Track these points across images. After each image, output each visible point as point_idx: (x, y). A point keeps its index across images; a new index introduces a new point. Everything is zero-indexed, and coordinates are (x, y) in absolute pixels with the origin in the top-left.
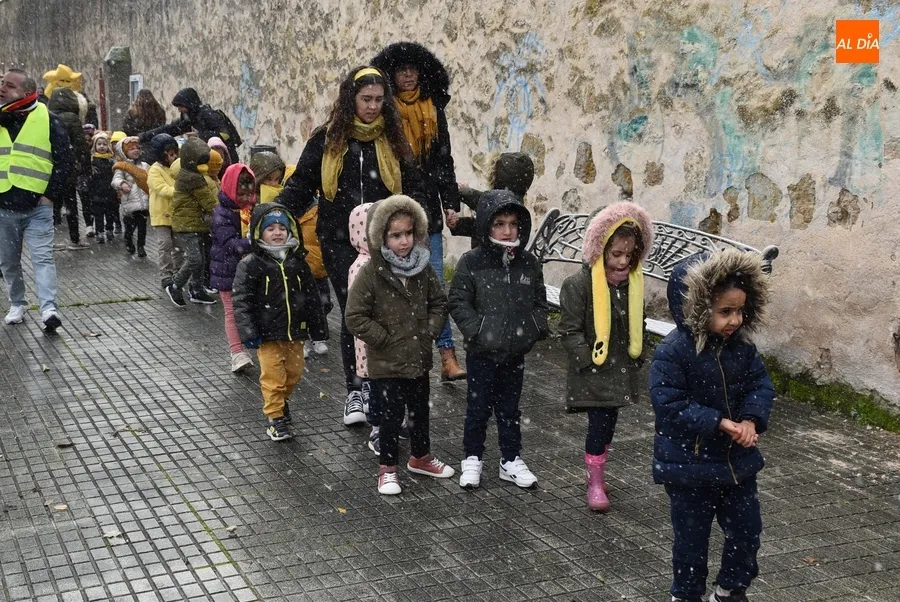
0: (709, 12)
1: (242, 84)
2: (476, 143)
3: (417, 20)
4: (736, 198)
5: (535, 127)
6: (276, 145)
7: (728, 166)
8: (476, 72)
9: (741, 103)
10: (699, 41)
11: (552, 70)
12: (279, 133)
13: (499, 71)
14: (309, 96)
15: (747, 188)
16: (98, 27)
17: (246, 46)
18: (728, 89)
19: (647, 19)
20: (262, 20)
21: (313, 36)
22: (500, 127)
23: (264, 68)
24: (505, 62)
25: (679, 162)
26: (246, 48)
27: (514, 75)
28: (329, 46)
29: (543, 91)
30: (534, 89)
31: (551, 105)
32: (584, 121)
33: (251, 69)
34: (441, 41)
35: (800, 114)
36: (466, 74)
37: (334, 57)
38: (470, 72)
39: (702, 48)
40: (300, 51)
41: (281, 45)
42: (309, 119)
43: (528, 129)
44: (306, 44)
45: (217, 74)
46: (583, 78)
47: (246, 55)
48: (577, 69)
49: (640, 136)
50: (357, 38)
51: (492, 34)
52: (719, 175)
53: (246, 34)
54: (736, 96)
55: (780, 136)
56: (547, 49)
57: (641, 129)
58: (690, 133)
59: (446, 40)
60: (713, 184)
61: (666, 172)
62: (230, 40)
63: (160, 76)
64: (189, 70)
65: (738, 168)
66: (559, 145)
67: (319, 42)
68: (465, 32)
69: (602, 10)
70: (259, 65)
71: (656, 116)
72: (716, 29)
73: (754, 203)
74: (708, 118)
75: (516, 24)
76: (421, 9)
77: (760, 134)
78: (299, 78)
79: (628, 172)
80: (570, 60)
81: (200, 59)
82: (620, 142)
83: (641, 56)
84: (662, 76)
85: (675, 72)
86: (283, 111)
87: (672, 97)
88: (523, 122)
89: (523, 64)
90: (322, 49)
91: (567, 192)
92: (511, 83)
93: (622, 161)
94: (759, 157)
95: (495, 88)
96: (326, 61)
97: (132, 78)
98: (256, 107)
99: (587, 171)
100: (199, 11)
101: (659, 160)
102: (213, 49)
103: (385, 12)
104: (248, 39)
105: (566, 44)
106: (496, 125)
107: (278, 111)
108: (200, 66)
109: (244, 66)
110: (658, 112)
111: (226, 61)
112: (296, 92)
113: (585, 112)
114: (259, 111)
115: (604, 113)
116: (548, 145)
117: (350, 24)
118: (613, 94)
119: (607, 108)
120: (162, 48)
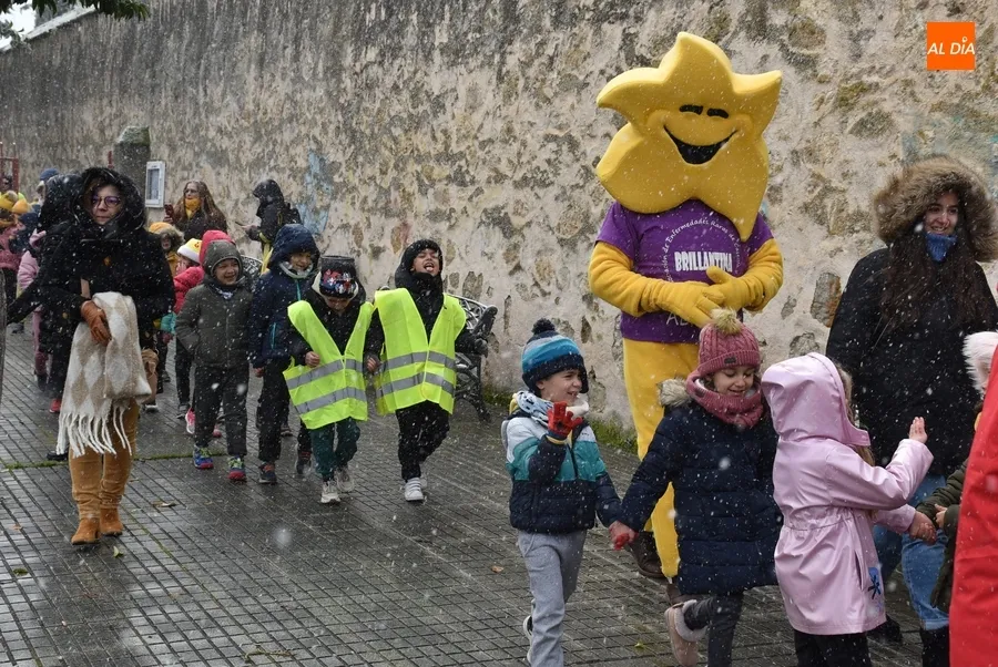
1: (308, 179)
3: (573, 107)
6: (354, 256)
11: (779, 177)
12: (359, 241)
14: (407, 197)
16: (105, 101)
17: (316, 131)
20: (342, 101)
21: (415, 123)
23: (340, 158)
26: (317, 135)
28: (439, 135)
31: (776, 222)
32: (829, 245)
33: (322, 160)
37: (446, 149)
40: (395, 140)
41: (368, 132)
42: (405, 225)
44: (406, 131)
45: (272, 163)
46: (829, 189)
47: (316, 142)
48: (820, 177)
50: (482, 126)
53: (318, 117)
62: (295, 124)
63: (190, 165)
64: (231, 157)
67: (424, 130)
69: (863, 102)
70: (334, 155)
76: (579, 93)
78: (392, 174)
80: (809, 165)
81: (248, 145)
86: (366, 214)
90: (428, 137)
96: (433, 153)
97: (150, 165)
98: (327, 208)
100: (251, 87)
102: (268, 133)
103: (526, 95)
104: (320, 123)
105: (803, 144)
107: (360, 212)
109: (312, 156)
111: (287, 149)
112: (387, 192)
113: (831, 233)
114: (332, 213)
115: (862, 236)
117: (473, 108)
119: (868, 230)
120: (196, 130)
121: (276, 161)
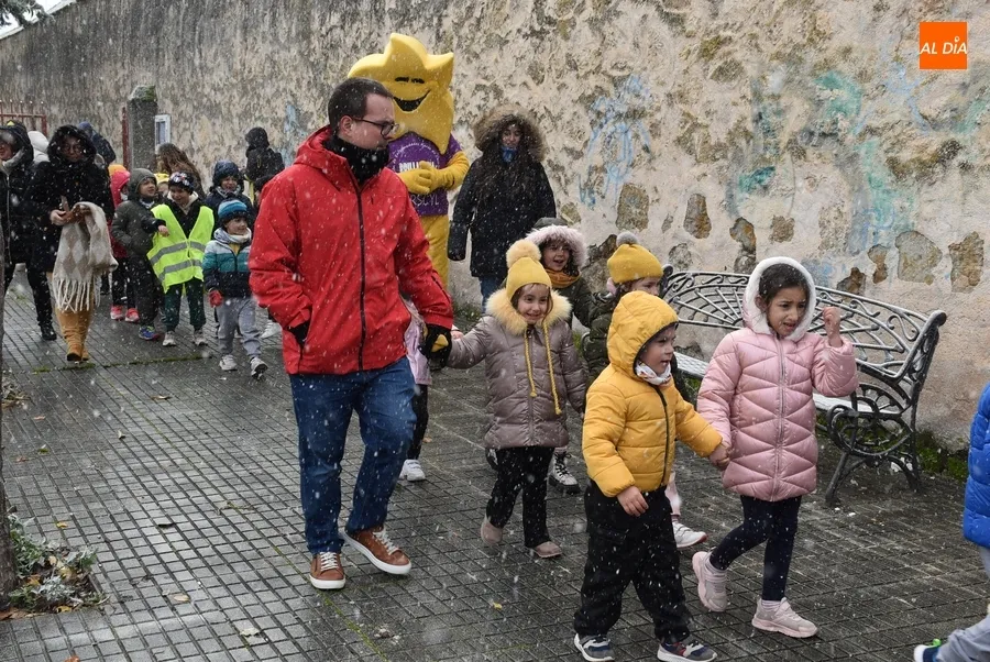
0: (853, 55)
1: (287, 127)
2: (566, 193)
4: (883, 258)
5: (639, 177)
7: (875, 222)
8: (567, 117)
9: (890, 155)
10: (838, 87)
11: (658, 116)
13: (594, 117)
15: (898, 247)
16: (119, 65)
17: (292, 86)
18: (876, 139)
19: (775, 62)
20: (312, 59)
22: (594, 177)
23: (313, 110)
24: (602, 108)
25: (814, 217)
26: (293, 89)
27: (612, 120)
29: (646, 138)
30: (637, 136)
31: (657, 154)
32: (697, 171)
33: (297, 110)
34: (525, 84)
35: (965, 167)
36: (554, 119)
38: (559, 117)
39: (843, 94)
43: (628, 179)
45: (257, 114)
46: (696, 126)
47: (293, 96)
48: (689, 115)
49: (765, 188)
51: (586, 76)
52: (863, 232)
53: (293, 74)
54: (885, 147)
55: (940, 190)
56: (652, 92)
57: (766, 180)
58: (827, 186)
59: (531, 83)
60: (855, 243)
61: (797, 228)
63: (191, 119)
64: (224, 110)
65: (886, 225)
66: (665, 195)
68: (554, 74)
69: (720, 52)
70: (308, 106)
71: (786, 166)
72: (861, 74)
73: (906, 263)
74: (849, 170)
75: (615, 66)
76: (501, 49)
77: (915, 189)
79: (749, 227)
80: (681, 106)
81: (237, 99)
82: (739, 195)
83: (766, 102)
84: (793, 123)
85: (810, 119)
87: (804, 146)
88: (623, 170)
89: (623, 109)
91: (674, 248)
92: (608, 129)
93: (742, 215)
94: (913, 213)
95: (589, 134)
97: (158, 118)
99: (700, 224)
100: (238, 49)
101: (789, 214)
102: (253, 89)
103: (459, 51)
104: (294, 79)
105: (676, 89)
106: (590, 174)
108: (237, 106)
109: (289, 107)
110: (788, 161)
111: (268, 101)
113: (698, 162)
115: (722, 162)
116: (652, 196)
118: (732, 142)
119: (724, 157)
120: (194, 87)
121: (260, 112)
